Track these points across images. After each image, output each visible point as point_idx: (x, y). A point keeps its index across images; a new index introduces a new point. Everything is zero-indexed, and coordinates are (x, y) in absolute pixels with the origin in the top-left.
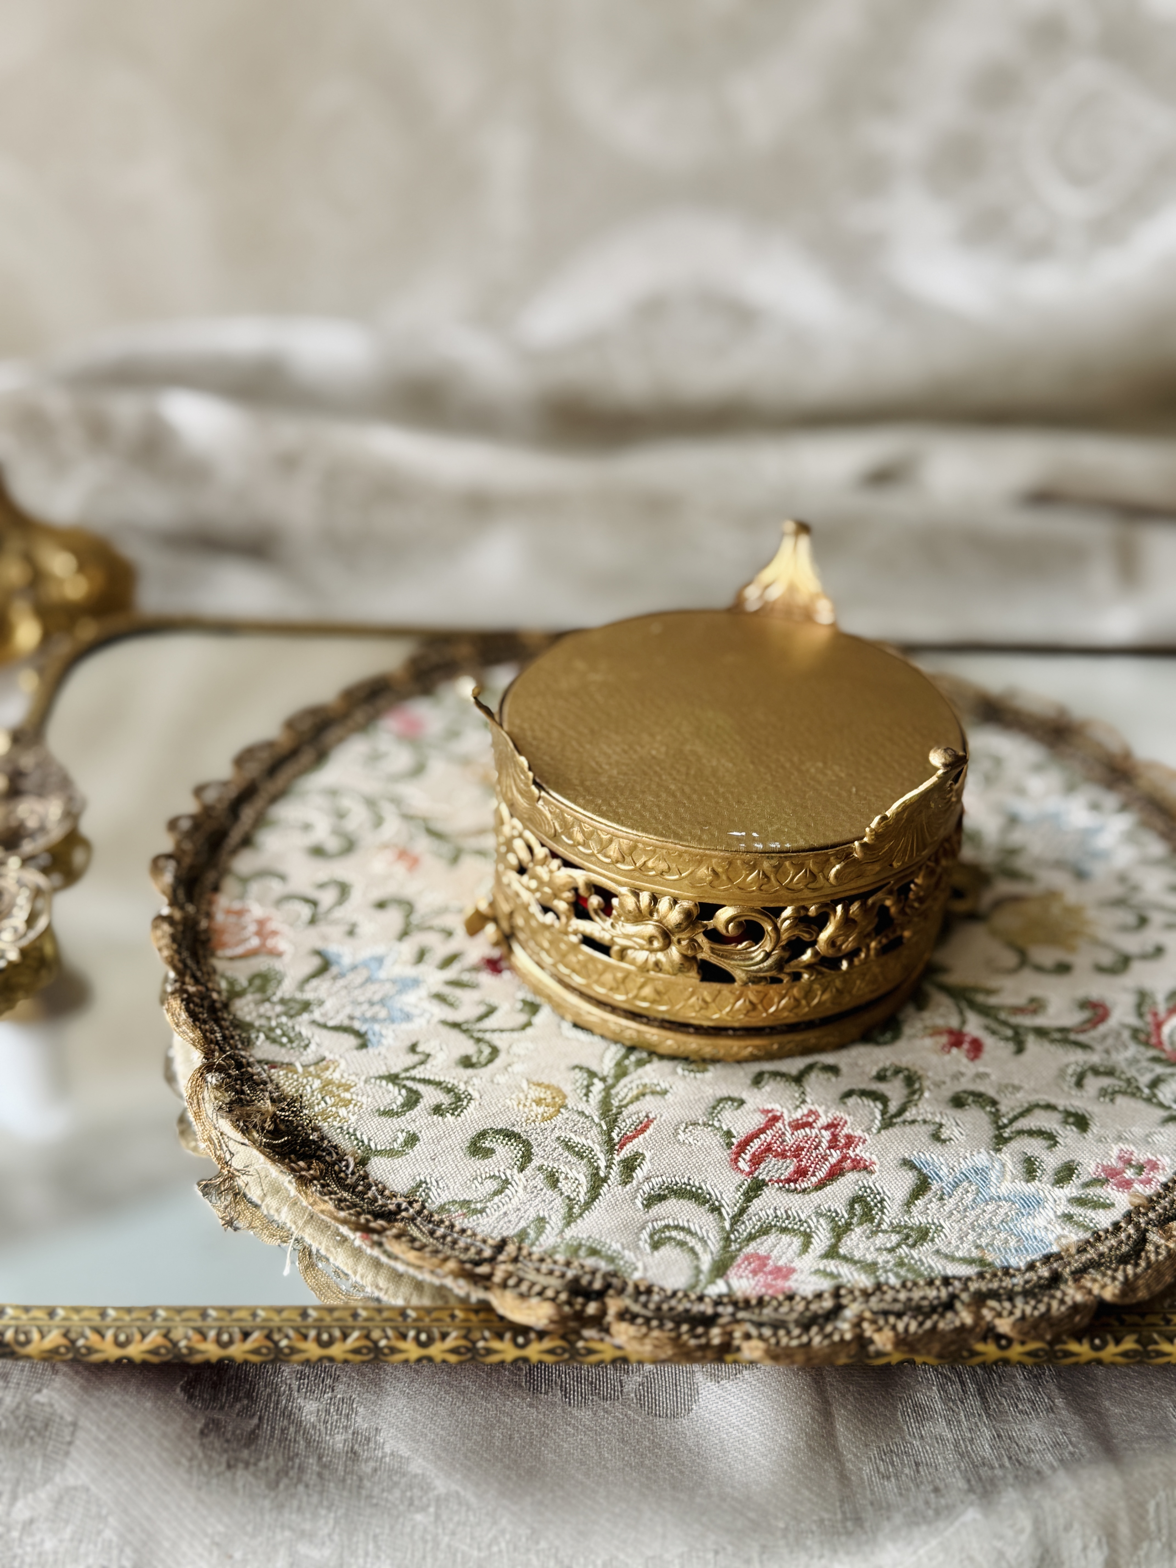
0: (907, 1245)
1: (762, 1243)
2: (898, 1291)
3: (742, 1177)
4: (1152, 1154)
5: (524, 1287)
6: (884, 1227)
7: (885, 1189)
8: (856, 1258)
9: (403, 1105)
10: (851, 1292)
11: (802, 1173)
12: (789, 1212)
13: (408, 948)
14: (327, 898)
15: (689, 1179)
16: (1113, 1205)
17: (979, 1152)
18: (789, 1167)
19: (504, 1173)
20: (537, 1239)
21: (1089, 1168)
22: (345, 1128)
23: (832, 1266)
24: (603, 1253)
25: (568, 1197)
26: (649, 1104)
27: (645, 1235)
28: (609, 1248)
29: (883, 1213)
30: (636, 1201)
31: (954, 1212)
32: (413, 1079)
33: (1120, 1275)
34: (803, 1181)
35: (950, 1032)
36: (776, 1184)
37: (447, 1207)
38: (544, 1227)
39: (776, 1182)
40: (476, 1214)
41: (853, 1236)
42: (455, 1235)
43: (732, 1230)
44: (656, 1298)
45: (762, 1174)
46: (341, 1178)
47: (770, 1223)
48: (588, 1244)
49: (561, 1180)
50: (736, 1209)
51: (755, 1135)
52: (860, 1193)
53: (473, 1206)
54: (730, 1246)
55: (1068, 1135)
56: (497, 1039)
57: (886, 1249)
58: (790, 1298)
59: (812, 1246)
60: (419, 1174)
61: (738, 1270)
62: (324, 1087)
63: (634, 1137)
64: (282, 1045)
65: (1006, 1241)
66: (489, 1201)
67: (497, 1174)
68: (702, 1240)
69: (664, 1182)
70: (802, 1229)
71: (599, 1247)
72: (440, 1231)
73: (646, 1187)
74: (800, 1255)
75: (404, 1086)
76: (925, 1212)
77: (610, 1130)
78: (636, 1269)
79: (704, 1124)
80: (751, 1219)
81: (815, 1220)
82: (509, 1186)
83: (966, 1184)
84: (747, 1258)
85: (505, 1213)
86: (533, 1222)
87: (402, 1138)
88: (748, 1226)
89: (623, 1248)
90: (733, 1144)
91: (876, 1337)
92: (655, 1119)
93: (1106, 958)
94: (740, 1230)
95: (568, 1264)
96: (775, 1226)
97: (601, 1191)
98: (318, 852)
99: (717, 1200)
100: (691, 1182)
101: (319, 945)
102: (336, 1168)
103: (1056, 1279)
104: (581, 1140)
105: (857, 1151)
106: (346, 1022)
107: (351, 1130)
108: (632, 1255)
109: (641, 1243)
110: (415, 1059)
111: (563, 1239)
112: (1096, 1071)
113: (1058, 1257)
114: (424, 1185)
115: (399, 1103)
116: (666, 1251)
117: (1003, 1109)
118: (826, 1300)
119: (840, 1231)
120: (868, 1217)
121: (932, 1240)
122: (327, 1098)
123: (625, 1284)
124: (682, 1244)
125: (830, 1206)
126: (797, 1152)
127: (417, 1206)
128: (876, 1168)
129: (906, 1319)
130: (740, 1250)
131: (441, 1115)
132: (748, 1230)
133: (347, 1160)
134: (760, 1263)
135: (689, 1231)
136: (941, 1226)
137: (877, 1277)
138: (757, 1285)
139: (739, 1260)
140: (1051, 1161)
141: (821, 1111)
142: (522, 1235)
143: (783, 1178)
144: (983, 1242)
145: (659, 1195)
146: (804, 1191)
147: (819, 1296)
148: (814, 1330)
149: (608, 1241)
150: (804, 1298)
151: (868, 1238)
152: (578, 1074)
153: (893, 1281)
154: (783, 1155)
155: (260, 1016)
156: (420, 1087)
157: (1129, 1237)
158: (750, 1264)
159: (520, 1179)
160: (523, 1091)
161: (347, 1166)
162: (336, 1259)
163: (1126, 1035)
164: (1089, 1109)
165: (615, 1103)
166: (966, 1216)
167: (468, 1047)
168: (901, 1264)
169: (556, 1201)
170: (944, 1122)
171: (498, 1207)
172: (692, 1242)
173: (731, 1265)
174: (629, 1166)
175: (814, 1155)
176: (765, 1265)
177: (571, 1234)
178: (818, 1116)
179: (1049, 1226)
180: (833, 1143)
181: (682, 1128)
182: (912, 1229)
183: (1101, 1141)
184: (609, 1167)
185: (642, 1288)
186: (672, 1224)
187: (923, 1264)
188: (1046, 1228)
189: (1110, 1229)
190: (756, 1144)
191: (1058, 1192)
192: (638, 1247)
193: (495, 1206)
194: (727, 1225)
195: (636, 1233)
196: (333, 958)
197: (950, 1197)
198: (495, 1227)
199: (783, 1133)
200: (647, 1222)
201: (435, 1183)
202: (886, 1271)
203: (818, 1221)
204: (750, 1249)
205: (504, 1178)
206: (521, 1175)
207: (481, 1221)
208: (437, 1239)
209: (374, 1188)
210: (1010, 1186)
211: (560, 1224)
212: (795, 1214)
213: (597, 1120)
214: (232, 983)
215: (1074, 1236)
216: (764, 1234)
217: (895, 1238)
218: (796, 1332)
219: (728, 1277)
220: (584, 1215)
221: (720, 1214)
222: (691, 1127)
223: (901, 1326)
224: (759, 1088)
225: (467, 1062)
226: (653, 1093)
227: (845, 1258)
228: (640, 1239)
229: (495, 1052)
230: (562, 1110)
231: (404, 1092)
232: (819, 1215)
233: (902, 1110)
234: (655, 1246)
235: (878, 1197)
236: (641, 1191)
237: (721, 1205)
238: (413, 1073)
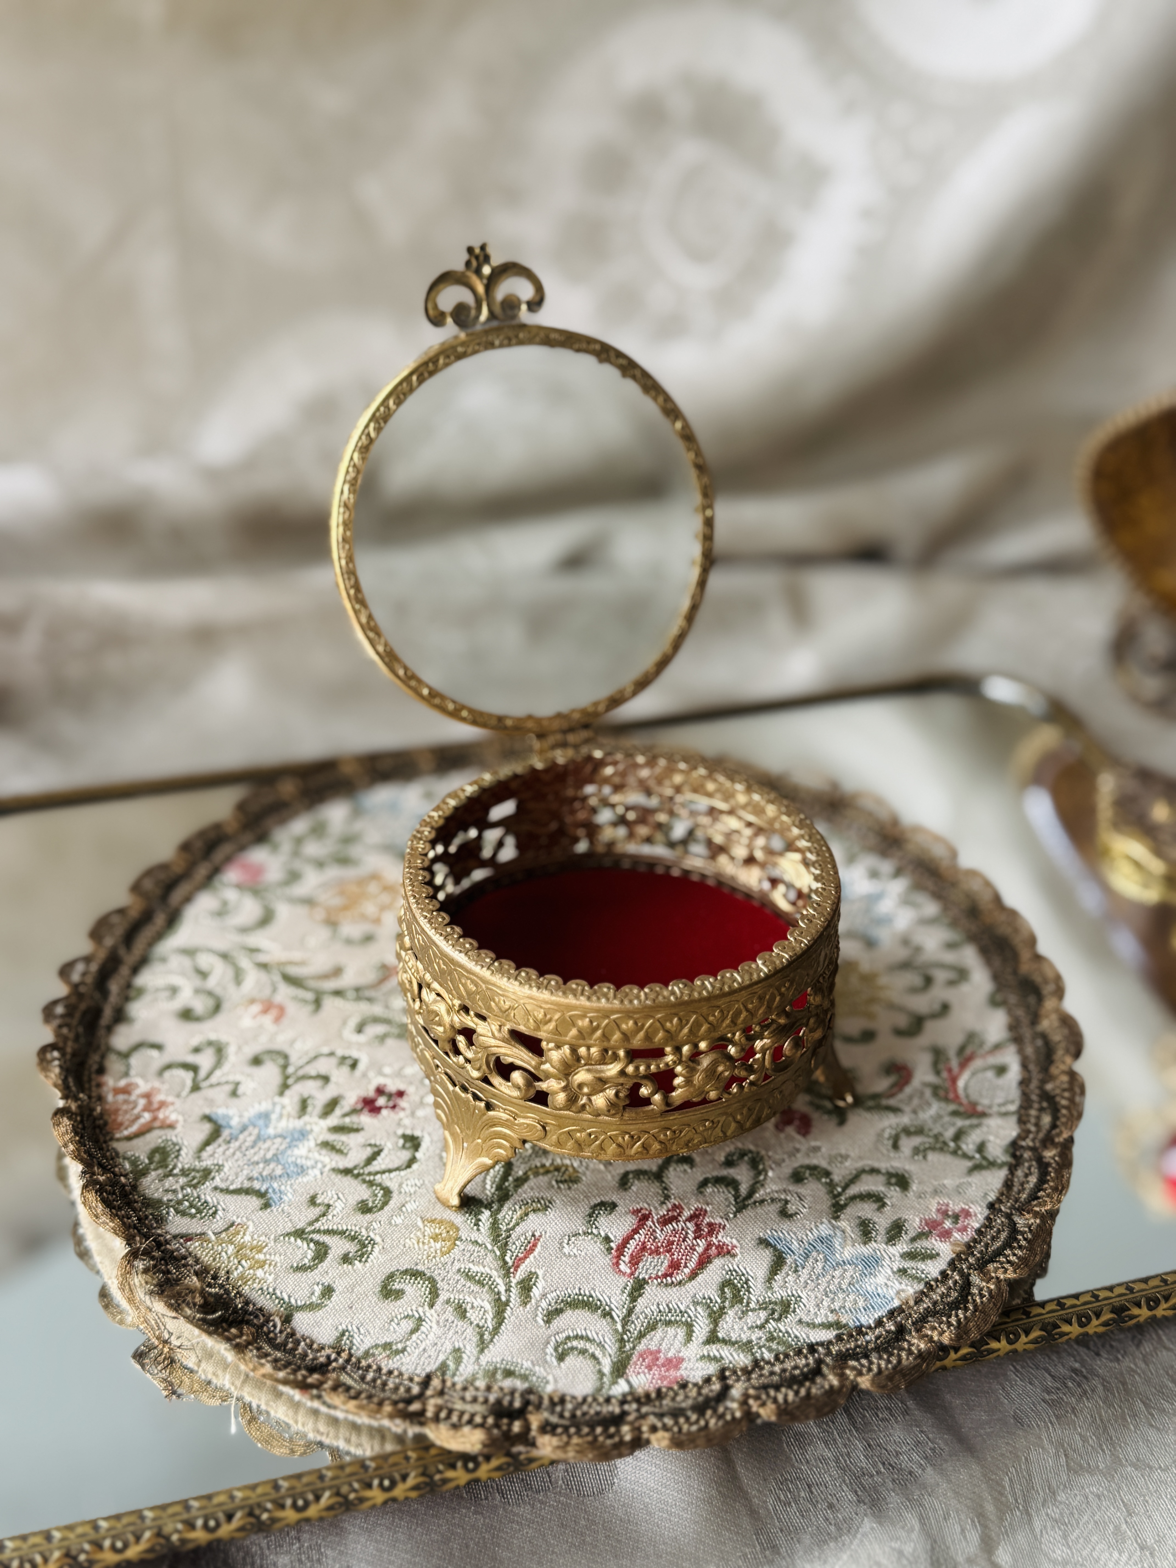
0: (774, 1319)
1: (652, 1339)
2: (773, 1365)
3: (625, 1279)
4: (964, 1204)
5: (455, 1418)
6: (752, 1305)
7: (748, 1270)
8: (733, 1339)
9: (314, 1259)
10: (734, 1372)
11: (675, 1266)
12: (671, 1306)
13: (290, 1101)
14: (205, 1061)
15: (580, 1289)
16: (938, 1254)
17: (822, 1223)
18: (662, 1263)
19: (417, 1311)
20: (457, 1369)
21: (914, 1224)
22: (265, 1288)
23: (714, 1350)
24: (517, 1373)
25: (478, 1325)
26: (533, 1223)
27: (550, 1350)
28: (522, 1368)
29: (749, 1292)
30: (538, 1318)
31: (809, 1281)
32: (319, 1231)
33: (953, 1320)
34: (677, 1274)
36: (655, 1281)
37: (371, 1351)
38: (461, 1357)
39: (655, 1278)
40: (398, 1354)
41: (728, 1319)
42: (384, 1377)
43: (625, 1332)
44: (569, 1406)
45: (642, 1273)
46: (272, 1338)
47: (655, 1319)
48: (503, 1366)
49: (468, 1309)
50: (624, 1310)
51: (630, 1237)
52: (727, 1277)
53: (394, 1347)
54: (625, 1346)
55: (893, 1194)
56: (386, 1180)
57: (757, 1327)
58: (684, 1386)
59: (694, 1334)
60: (341, 1324)
61: (635, 1368)
62: (238, 1251)
63: (526, 1257)
64: (193, 1216)
65: (856, 1303)
66: (408, 1340)
67: (410, 1313)
68: (600, 1345)
69: (559, 1296)
70: (684, 1319)
71: (512, 1368)
72: (370, 1376)
73: (544, 1304)
74: (685, 1344)
75: (312, 1240)
76: (784, 1286)
77: (503, 1255)
78: (547, 1382)
79: (584, 1233)
80: (639, 1317)
81: (693, 1309)
82: (424, 1323)
83: (814, 1254)
84: (641, 1355)
85: (424, 1350)
86: (450, 1354)
87: (318, 1290)
88: (636, 1326)
89: (534, 1365)
90: (612, 1249)
91: (762, 1411)
92: (540, 1236)
93: (902, 1021)
94: (631, 1330)
95: (489, 1388)
96: (660, 1320)
97: (506, 1315)
98: (187, 1015)
99: (607, 1305)
100: (582, 1292)
101: (207, 1110)
102: (265, 1329)
103: (901, 1331)
104: (480, 1269)
105: (720, 1238)
106: (247, 1185)
107: (271, 1290)
108: (542, 1369)
109: (548, 1358)
110: (317, 1211)
111: (480, 1365)
112: (907, 1132)
113: (900, 1310)
114: (347, 1334)
115: (309, 1257)
116: (571, 1360)
117: (836, 1178)
118: (714, 1383)
119: (716, 1316)
120: (737, 1299)
121: (794, 1311)
122: (243, 1262)
123: (541, 1398)
124: (583, 1352)
125: (704, 1295)
126: (669, 1247)
127: (344, 1355)
128: (737, 1251)
129: (783, 1390)
130: (634, 1348)
131: (350, 1263)
132: (638, 1329)
133: (273, 1320)
134: (653, 1358)
135: (588, 1339)
136: (799, 1296)
137: (753, 1354)
138: (653, 1379)
139: (634, 1358)
140: (882, 1222)
141: (683, 1204)
142: (443, 1367)
143: (660, 1274)
144: (836, 1305)
145: (556, 1309)
146: (680, 1283)
147: (708, 1380)
148: (709, 1413)
149: (519, 1361)
150: (695, 1385)
151: (740, 1318)
153: (768, 1356)
154: (657, 1252)
155: (167, 1191)
156: (326, 1239)
157: (955, 1282)
158: (644, 1360)
159: (432, 1315)
160: (420, 1230)
161: (275, 1326)
162: (276, 1412)
163: (928, 1093)
164: (907, 1167)
165: (503, 1229)
166: (819, 1284)
167: (363, 1192)
168: (771, 1339)
169: (468, 1331)
170: (788, 1198)
171: (417, 1344)
172: (592, 1348)
173: (628, 1364)
174: (526, 1287)
175: (683, 1247)
176: (657, 1359)
177: (486, 1360)
178: (681, 1210)
179: (889, 1283)
180: (698, 1233)
181: (566, 1241)
182: (776, 1303)
183: (920, 1197)
184: (508, 1290)
185: (556, 1399)
186: (572, 1334)
187: (790, 1336)
188: (886, 1284)
189: (939, 1278)
190: (632, 1245)
191: (892, 1250)
192: (546, 1362)
193: (414, 1344)
194: (619, 1327)
195: (542, 1349)
196: (222, 1122)
197: (803, 1268)
198: (417, 1364)
199: (654, 1231)
200: (550, 1337)
201: (356, 1330)
202: (760, 1348)
203: (696, 1310)
204: (642, 1346)
205: (417, 1316)
206: (433, 1311)
207: (404, 1360)
208: (367, 1383)
209: (303, 1344)
210: (852, 1250)
211: (475, 1352)
212: (676, 1307)
213: (490, 1247)
214: (134, 1162)
215: (910, 1289)
216: (652, 1330)
217: (763, 1315)
218: (694, 1417)
219: (628, 1376)
220: (495, 1340)
221: (612, 1317)
222: (573, 1239)
223: (780, 1398)
224: (625, 1189)
225: (364, 1208)
226: (535, 1211)
227: (725, 1342)
228: (546, 1354)
229: (387, 1192)
230: (458, 1242)
231: (312, 1245)
232: (696, 1303)
233: (752, 1192)
234: (561, 1358)
235: (743, 1278)
236: (540, 1308)
237: (611, 1309)
238: (317, 1225)
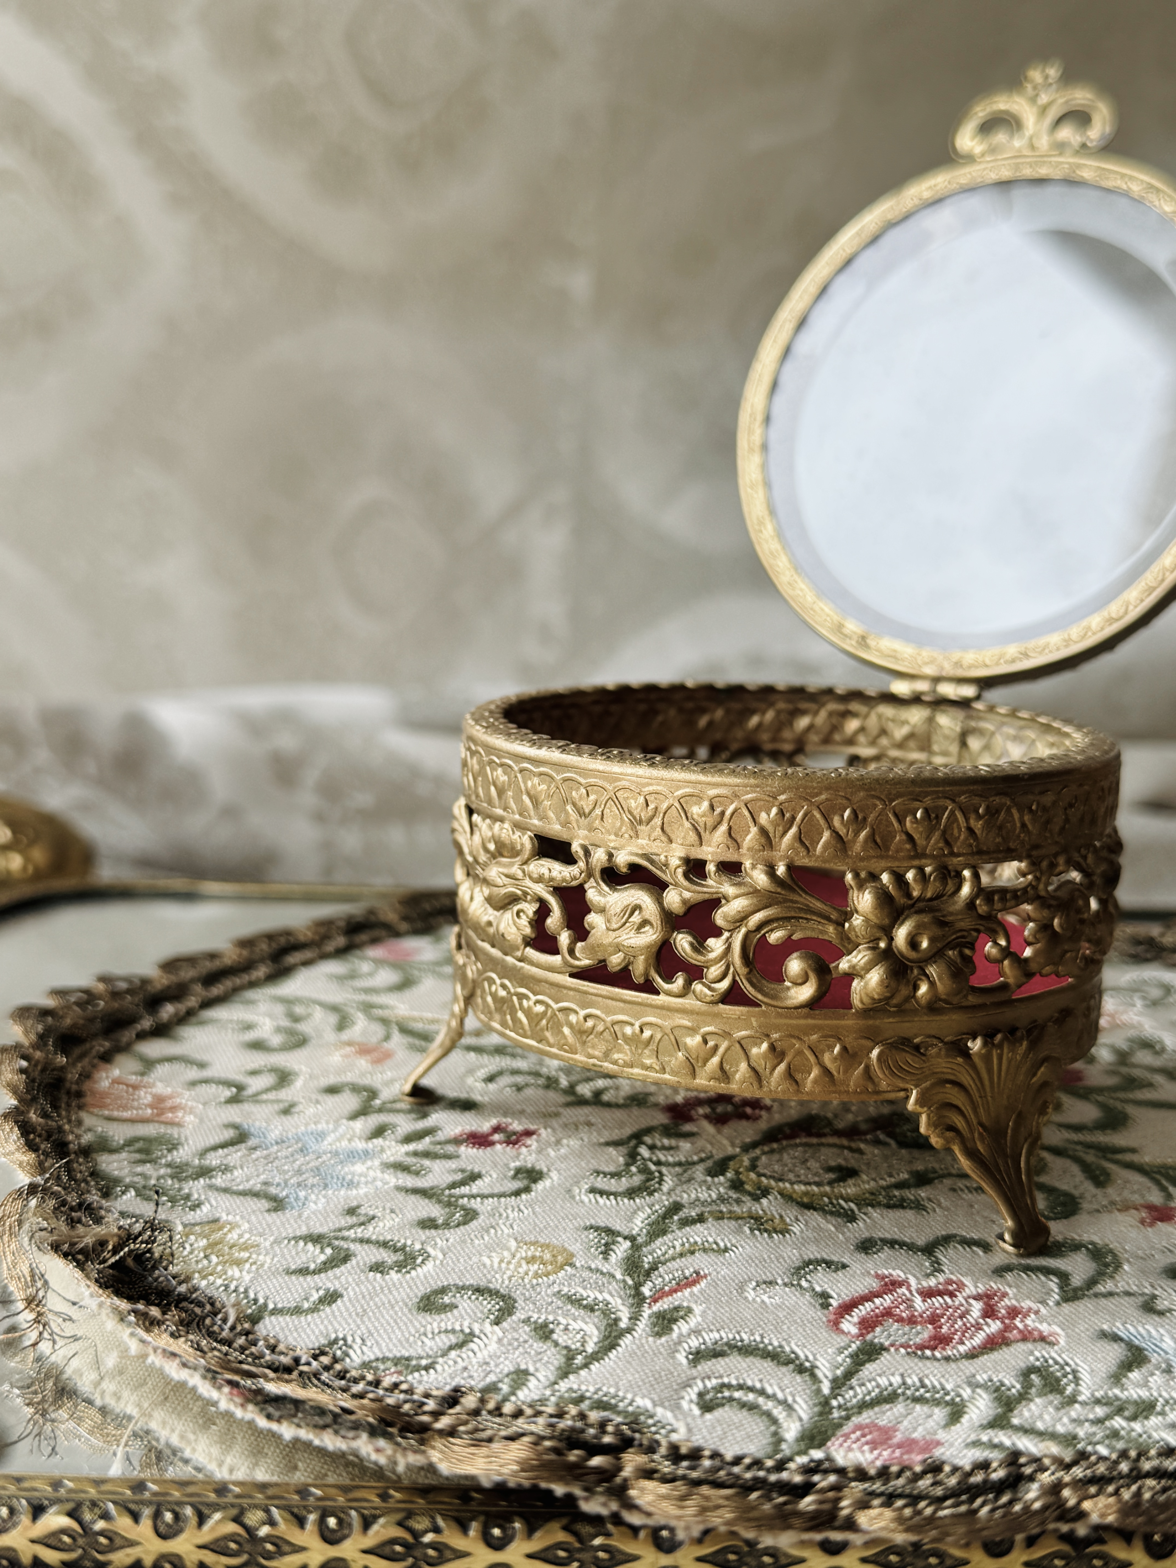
0: (1123, 1418)
1: (884, 1413)
2: (1115, 1461)
3: (847, 1339)
6: (1081, 1398)
7: (1078, 1361)
8: (1041, 1429)
9: (325, 1263)
10: (1037, 1460)
11: (942, 1341)
12: (927, 1382)
13: (362, 1125)
14: (259, 1083)
15: (762, 1337)
18: (920, 1334)
19: (469, 1327)
20: (513, 1392)
22: (232, 1286)
23: (1000, 1436)
24: (620, 1408)
25: (567, 1347)
26: (700, 1262)
27: (690, 1393)
28: (630, 1404)
29: (1078, 1385)
30: (678, 1355)
32: (346, 1239)
34: (944, 1349)
35: (1151, 1208)
36: (902, 1350)
37: (374, 1364)
38: (524, 1380)
39: (902, 1346)
40: (418, 1371)
41: (1032, 1407)
42: (381, 1392)
43: (834, 1395)
44: (707, 1463)
45: (879, 1336)
46: (213, 1332)
47: (895, 1391)
48: (596, 1397)
49: (557, 1331)
50: (838, 1372)
51: (866, 1299)
52: (1038, 1363)
53: (414, 1362)
54: (830, 1413)
56: (475, 1204)
57: (1088, 1421)
58: (935, 1468)
59: (965, 1416)
60: (337, 1333)
61: (845, 1441)
62: (210, 1246)
63: (676, 1291)
64: (160, 1203)
66: (442, 1356)
67: (458, 1328)
68: (784, 1403)
69: (722, 1338)
70: (948, 1398)
71: (613, 1402)
72: (358, 1388)
73: (693, 1341)
74: (946, 1426)
75: (330, 1246)
76: (1145, 1385)
77: (638, 1286)
78: (674, 1430)
79: (785, 1285)
80: (863, 1384)
81: (968, 1390)
82: (476, 1340)
84: (859, 1427)
85: (465, 1368)
86: (507, 1375)
87: (316, 1295)
88: (857, 1393)
89: (655, 1405)
90: (830, 1305)
92: (708, 1274)
94: (847, 1396)
95: (560, 1415)
96: (904, 1394)
97: (621, 1342)
98: (256, 1046)
99: (807, 1360)
100: (766, 1341)
101: (238, 1120)
102: (208, 1320)
104: (594, 1295)
105: (1028, 1322)
106: (258, 1187)
107: (242, 1289)
108: (668, 1414)
109: (685, 1404)
110: (352, 1220)
111: (555, 1390)
114: (341, 1342)
115: (319, 1262)
116: (725, 1414)
118: (994, 1470)
119: (1010, 1402)
120: (1053, 1388)
121: (1162, 1413)
122: (213, 1257)
123: (655, 1443)
124: (752, 1407)
125: (990, 1377)
126: (934, 1319)
127: (325, 1361)
128: (1060, 1341)
129: (1133, 1487)
130: (848, 1418)
131: (381, 1273)
132: (860, 1397)
133: (225, 1313)
134: (882, 1435)
135: (762, 1392)
137: (1076, 1448)
138: (877, 1458)
139: (846, 1429)
141: (967, 1281)
142: (488, 1387)
143: (912, 1343)
145: (715, 1350)
146: (947, 1359)
147: (984, 1466)
148: (980, 1500)
149: (629, 1396)
150: (958, 1469)
151: (1057, 1409)
152: (592, 1235)
153: (1105, 1452)
154: (910, 1321)
155: (135, 1174)
156: (354, 1247)
158: (864, 1435)
159: (493, 1333)
160: (509, 1249)
161: (225, 1320)
165: (647, 1261)
167: (433, 1211)
168: (1115, 1436)
169: (548, 1353)
170: (1157, 1293)
171: (455, 1362)
172: (767, 1405)
173: (833, 1435)
174: (667, 1319)
175: (959, 1323)
176: (890, 1438)
177: (568, 1386)
178: (961, 1286)
180: (989, 1313)
181: (751, 1286)
182: (1126, 1401)
184: (634, 1319)
185: (684, 1450)
186: (734, 1382)
187: (1151, 1437)
190: (867, 1307)
192: (678, 1407)
193: (451, 1363)
194: (826, 1389)
195: (676, 1390)
196: (253, 1131)
198: (445, 1381)
199: (909, 1299)
200: (695, 1378)
201: (359, 1341)
202: (1092, 1443)
203: (973, 1391)
204: (865, 1417)
205: (467, 1331)
206: (496, 1328)
207: (425, 1377)
208: (351, 1395)
209: (261, 1343)
211: (552, 1376)
212: (936, 1383)
213: (619, 1276)
214: (101, 1138)
216: (886, 1403)
217: (1101, 1410)
218: (948, 1502)
219: (828, 1446)
220: (591, 1367)
221: (813, 1376)
222: (764, 1286)
223: (1127, 1493)
224: (866, 1253)
225: (428, 1224)
226: (705, 1250)
227: (1022, 1429)
228: (682, 1398)
229: (472, 1215)
230: (567, 1268)
231: (328, 1251)
232: (974, 1385)
233: (1092, 1282)
234: (707, 1406)
235: (1068, 1369)
236: (685, 1345)
237: (814, 1367)
238: (346, 1233)
